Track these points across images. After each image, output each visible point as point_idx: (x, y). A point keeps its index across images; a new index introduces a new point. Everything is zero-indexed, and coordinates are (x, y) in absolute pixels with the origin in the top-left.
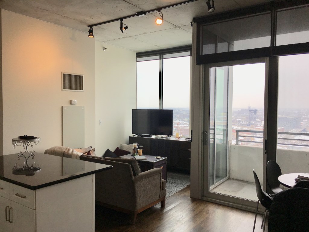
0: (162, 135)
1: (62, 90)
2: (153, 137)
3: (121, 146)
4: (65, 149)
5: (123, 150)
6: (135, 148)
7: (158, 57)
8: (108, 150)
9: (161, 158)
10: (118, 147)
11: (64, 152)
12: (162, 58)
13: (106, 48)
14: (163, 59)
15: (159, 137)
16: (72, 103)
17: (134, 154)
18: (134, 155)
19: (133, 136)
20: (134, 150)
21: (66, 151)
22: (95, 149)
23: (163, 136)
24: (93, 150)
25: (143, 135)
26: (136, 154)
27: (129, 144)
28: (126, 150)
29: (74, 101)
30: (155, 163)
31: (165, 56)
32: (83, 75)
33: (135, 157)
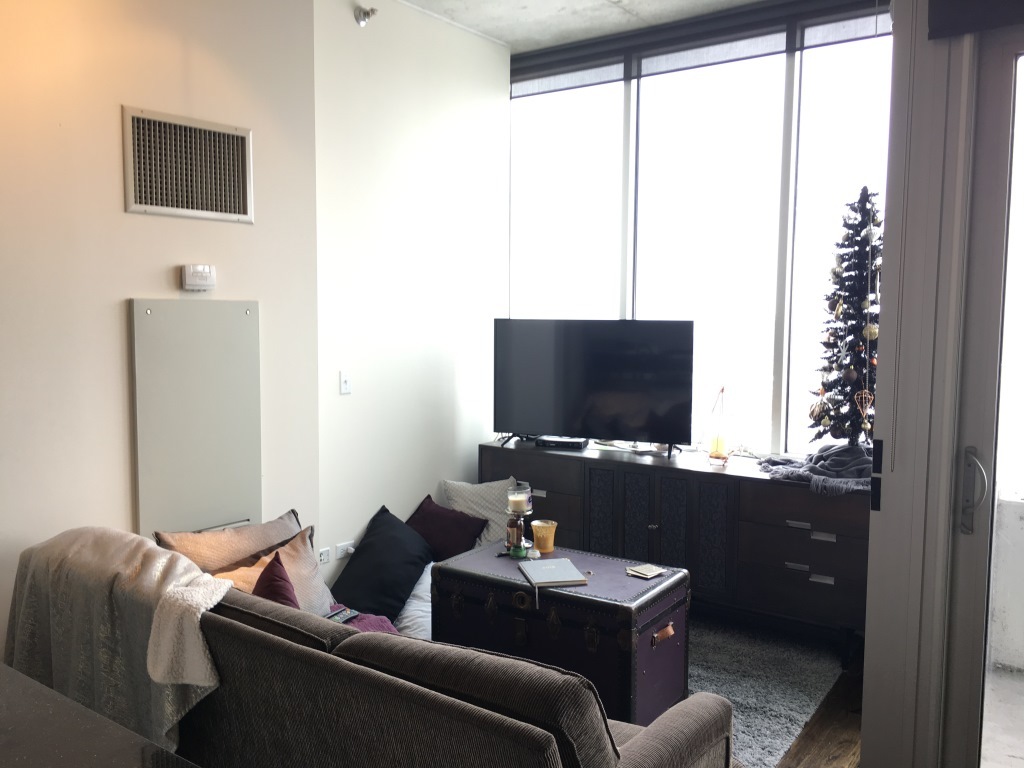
0: (635, 440)
1: (126, 210)
2: (593, 450)
3: (444, 490)
4: (124, 555)
5: (454, 511)
6: (518, 515)
7: (618, 70)
8: (384, 511)
9: (660, 575)
10: (429, 497)
11: (117, 576)
12: (634, 73)
13: (367, 7)
14: (639, 76)
15: (622, 447)
16: (189, 281)
17: (518, 547)
18: (513, 555)
19: (499, 445)
20: (513, 524)
21: (127, 572)
22: (312, 528)
23: (643, 446)
24: (302, 534)
25: (546, 438)
26: (524, 543)
27: (481, 480)
28: (467, 511)
29: (200, 268)
30: (641, 608)
31: (648, 64)
32: (249, 131)
33: (524, 565)
